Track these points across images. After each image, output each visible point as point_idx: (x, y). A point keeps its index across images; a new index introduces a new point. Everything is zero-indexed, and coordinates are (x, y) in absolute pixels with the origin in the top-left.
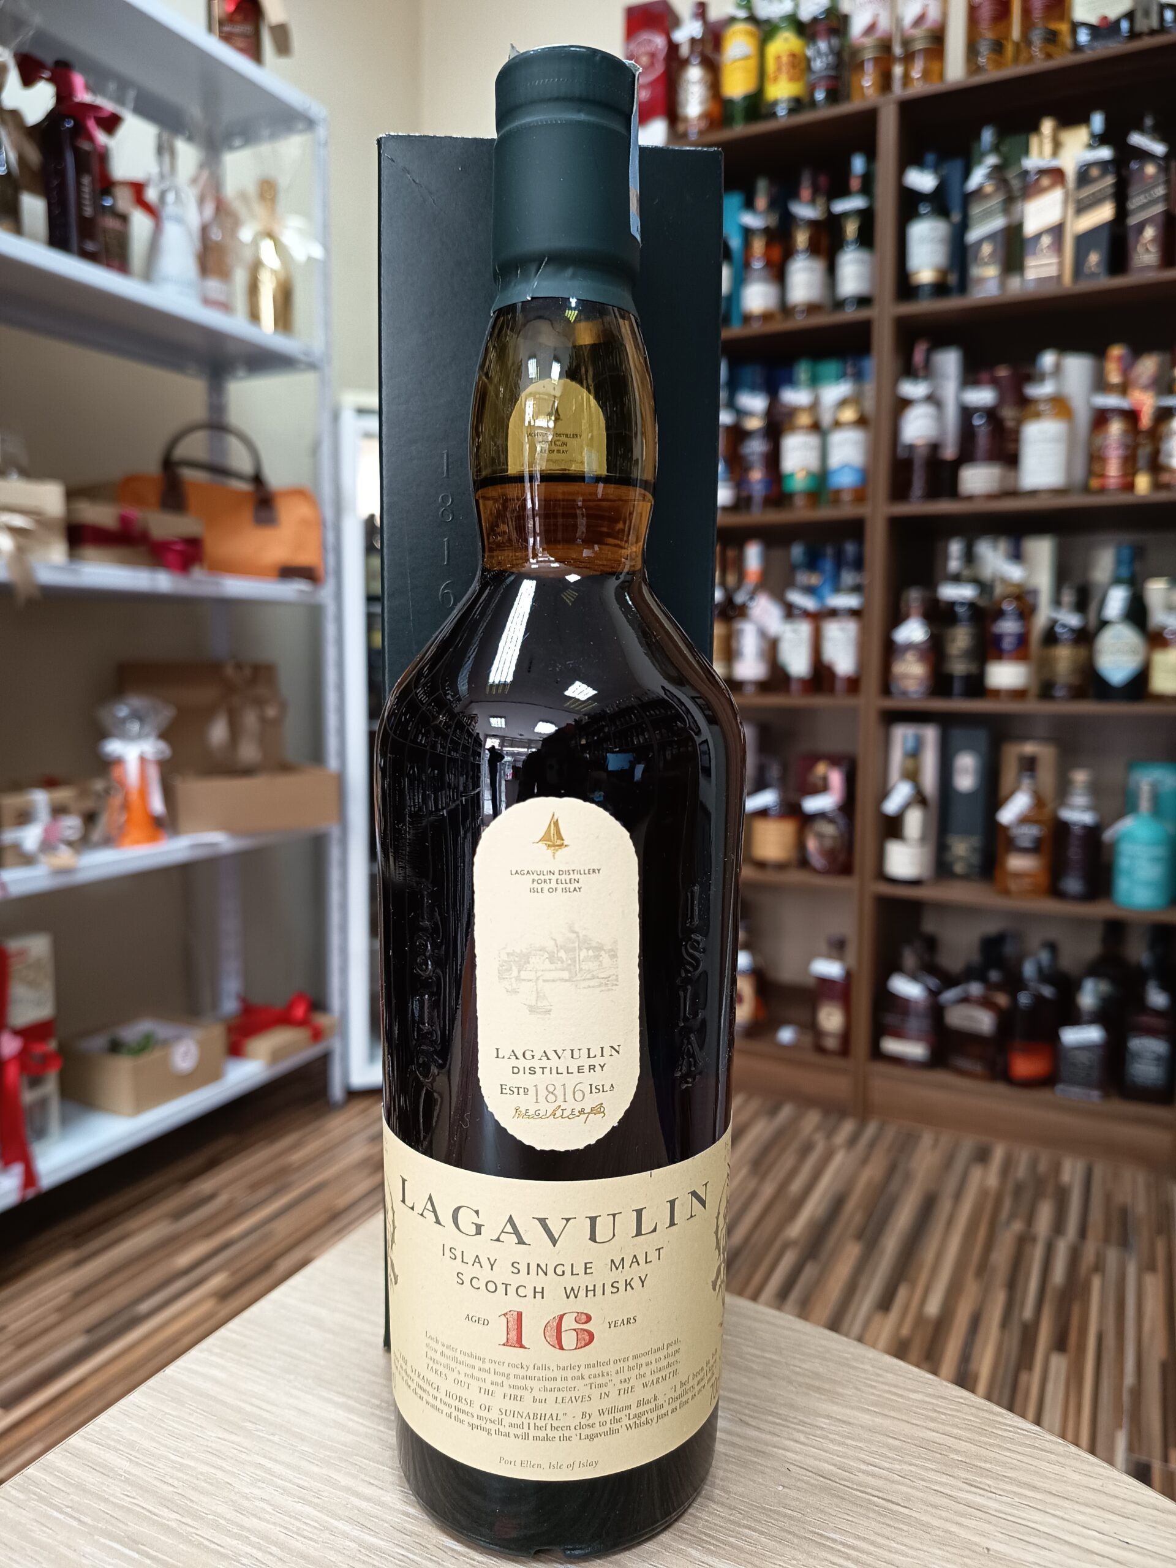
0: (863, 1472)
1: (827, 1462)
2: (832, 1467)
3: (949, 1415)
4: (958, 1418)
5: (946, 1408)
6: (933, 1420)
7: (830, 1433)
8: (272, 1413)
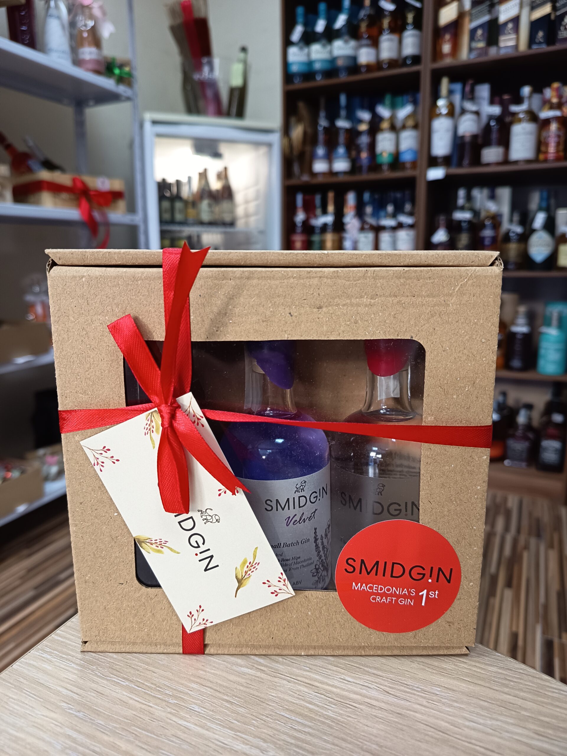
0: (468, 727)
1: (443, 720)
2: (446, 724)
3: (516, 682)
4: (522, 684)
5: (512, 677)
6: (506, 686)
7: (442, 698)
8: (80, 695)
